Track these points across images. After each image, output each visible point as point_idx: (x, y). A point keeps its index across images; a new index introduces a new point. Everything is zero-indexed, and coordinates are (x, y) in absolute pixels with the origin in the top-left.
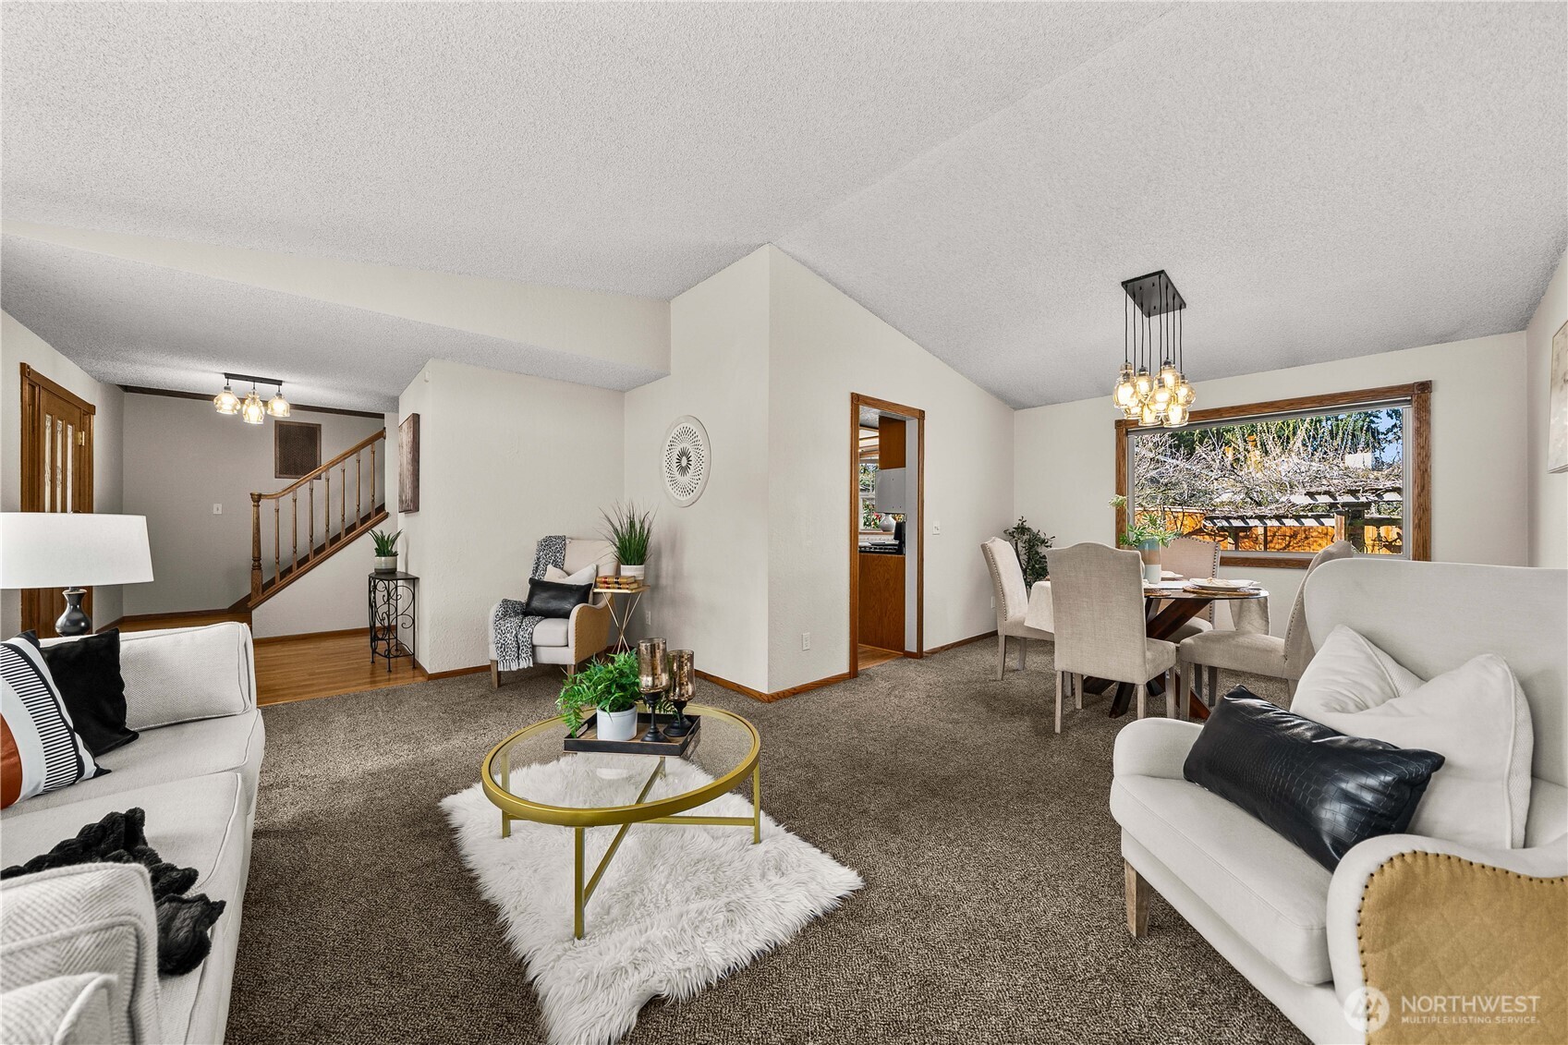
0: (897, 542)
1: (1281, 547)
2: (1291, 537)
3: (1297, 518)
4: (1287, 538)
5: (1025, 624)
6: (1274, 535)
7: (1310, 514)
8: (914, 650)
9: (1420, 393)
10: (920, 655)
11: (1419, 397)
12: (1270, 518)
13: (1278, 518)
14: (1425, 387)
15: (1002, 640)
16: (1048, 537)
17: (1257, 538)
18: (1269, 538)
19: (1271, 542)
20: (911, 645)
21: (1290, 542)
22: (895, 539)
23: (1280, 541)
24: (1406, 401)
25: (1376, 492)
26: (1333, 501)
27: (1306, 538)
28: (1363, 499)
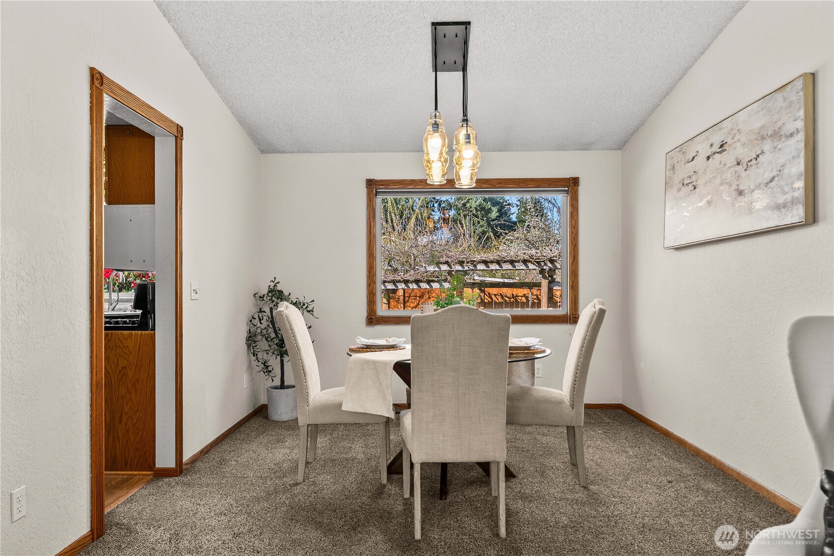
0: (139, 312)
1: (414, 305)
2: (420, 297)
3: (429, 282)
4: (418, 298)
5: (344, 408)
6: (410, 296)
7: (436, 279)
8: (171, 464)
9: (571, 185)
10: (179, 470)
11: (573, 189)
12: (412, 282)
13: (417, 282)
14: (575, 181)
15: (303, 431)
16: (308, 300)
17: (399, 299)
18: (407, 299)
19: (408, 301)
20: (165, 458)
21: (419, 302)
22: (136, 307)
23: (413, 301)
24: (565, 190)
25: (473, 263)
26: (450, 269)
27: (429, 298)
28: (466, 268)
